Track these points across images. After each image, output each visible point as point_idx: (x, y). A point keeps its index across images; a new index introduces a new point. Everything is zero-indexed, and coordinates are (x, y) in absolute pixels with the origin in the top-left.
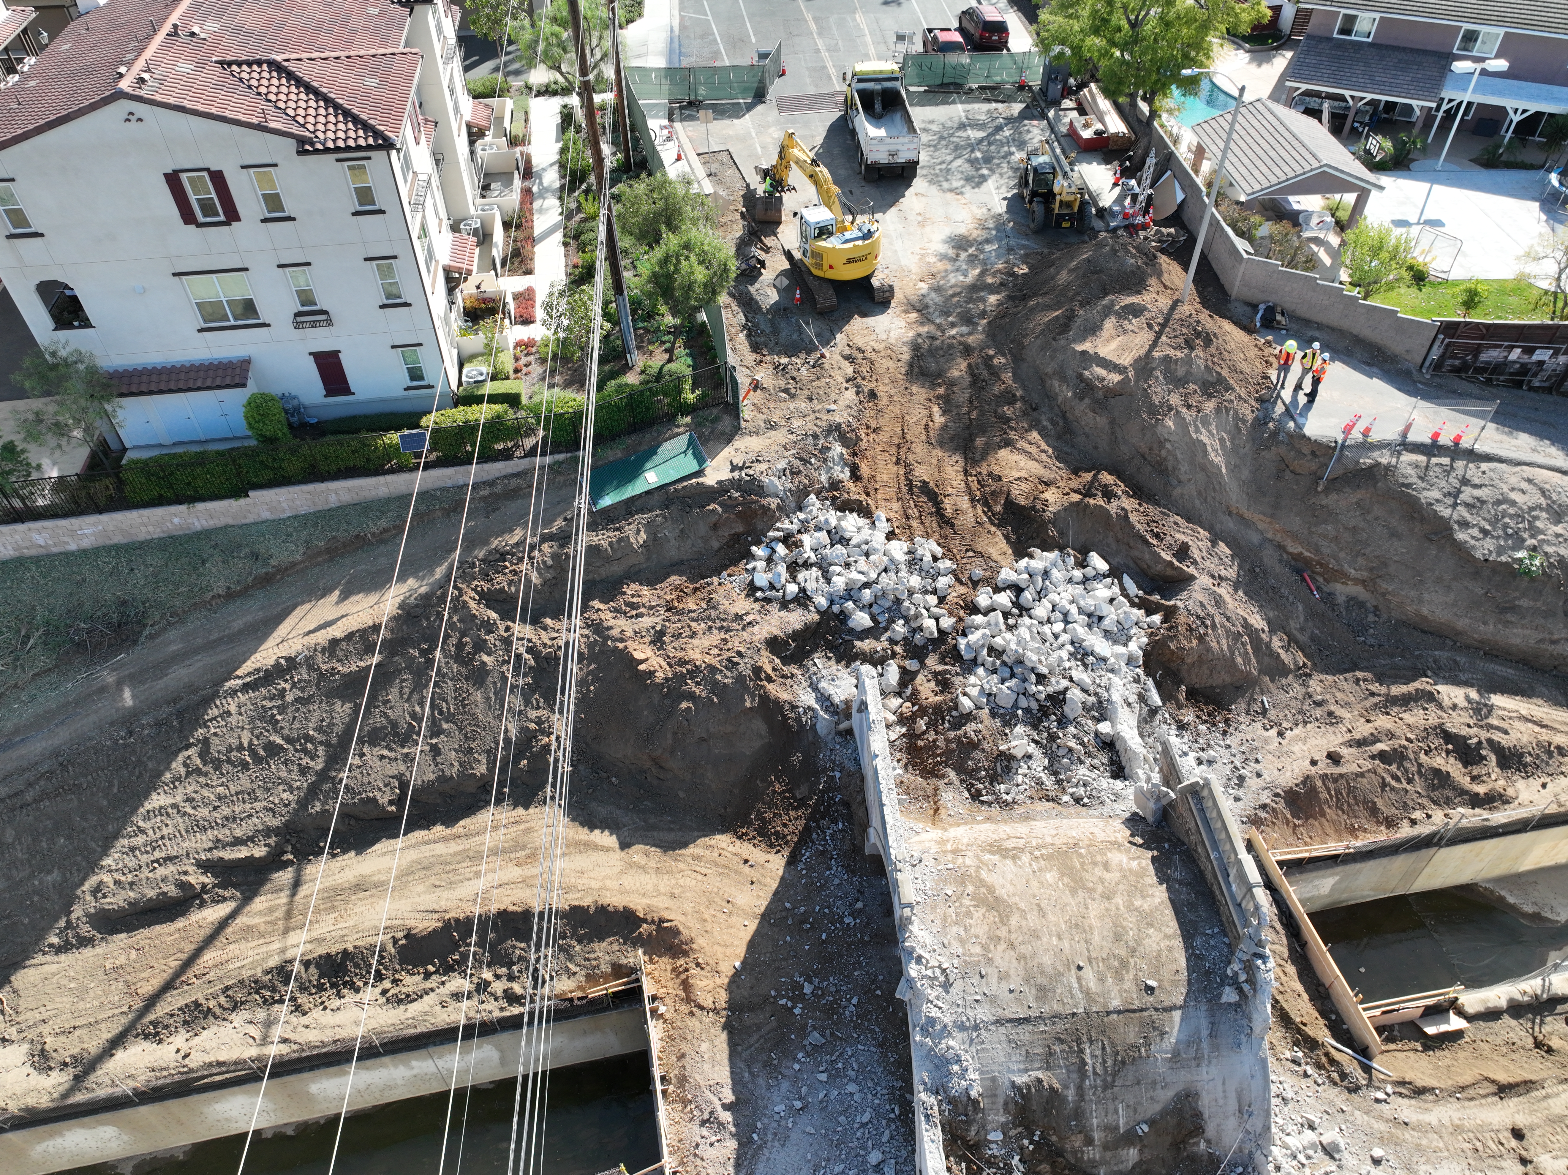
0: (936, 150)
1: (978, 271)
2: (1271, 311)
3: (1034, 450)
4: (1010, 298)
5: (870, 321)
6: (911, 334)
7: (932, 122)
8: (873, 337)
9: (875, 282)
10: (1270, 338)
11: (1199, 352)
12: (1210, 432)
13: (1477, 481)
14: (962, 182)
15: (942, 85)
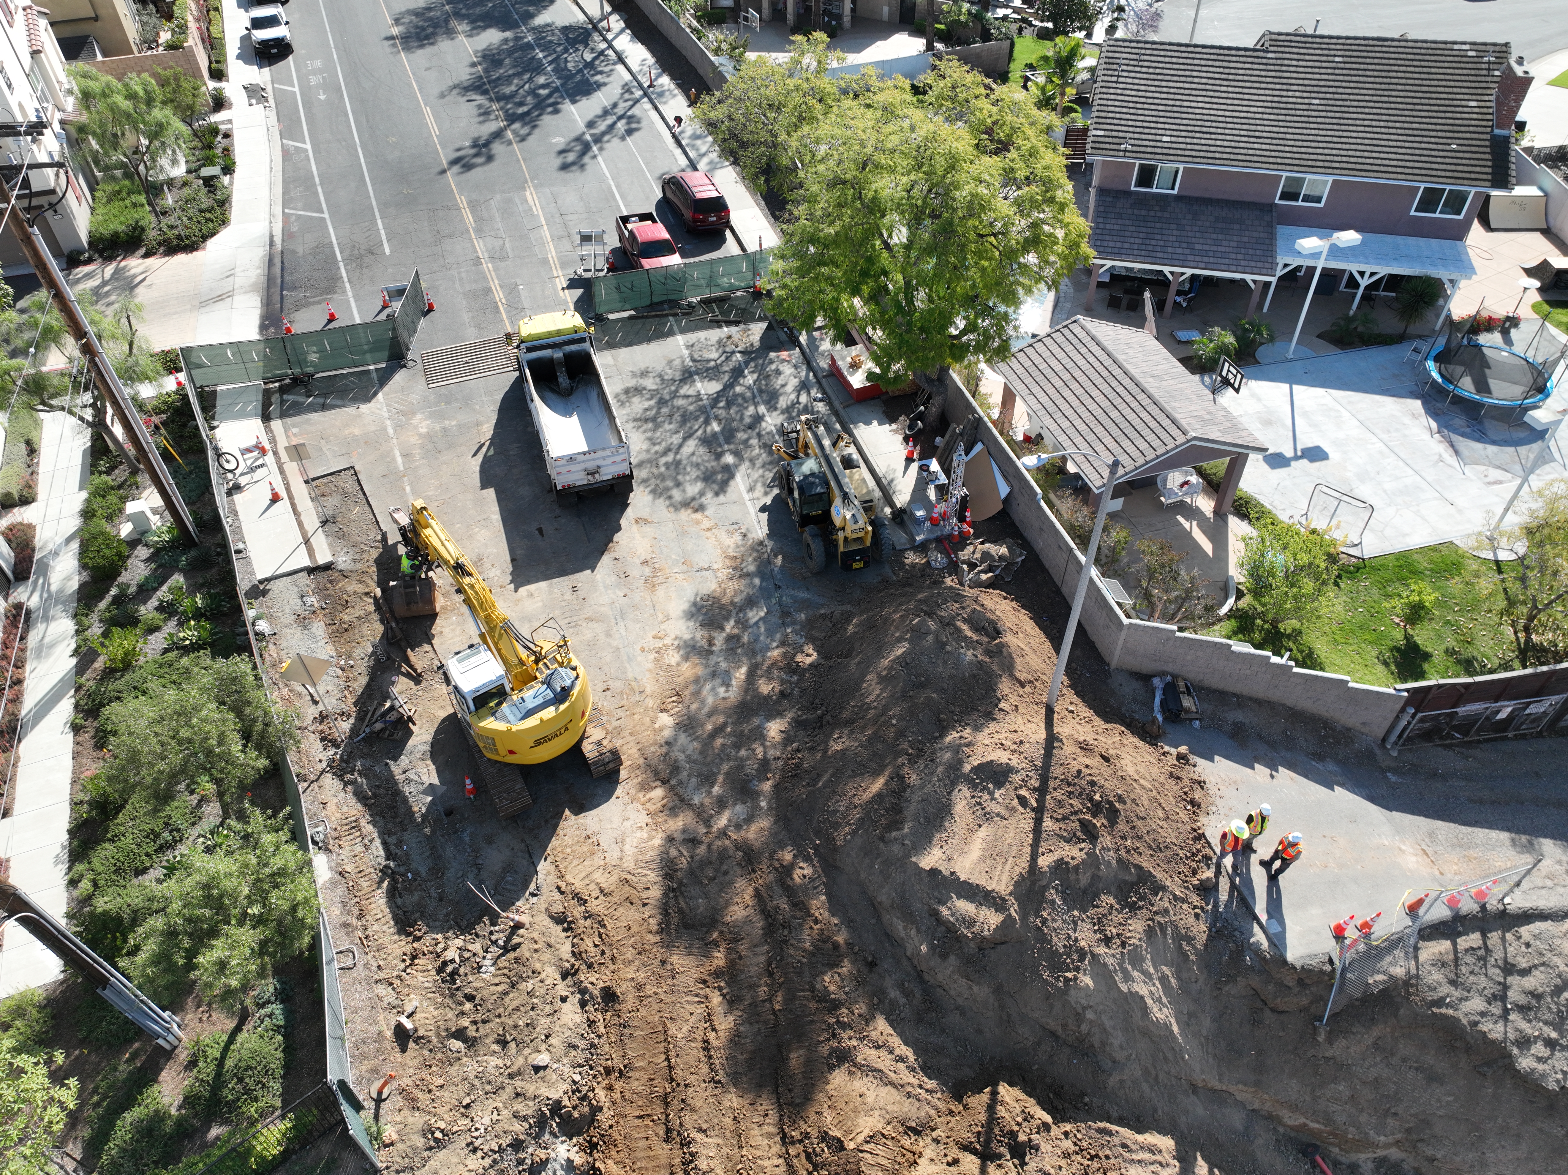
0: (657, 426)
1: (744, 670)
2: (1171, 690)
3: (884, 1062)
4: (798, 724)
5: (592, 819)
6: (658, 841)
7: (644, 374)
8: (598, 860)
9: (589, 749)
10: (1183, 749)
11: (1106, 840)
12: (1148, 975)
13: (1523, 963)
14: (699, 486)
15: (652, 306)
